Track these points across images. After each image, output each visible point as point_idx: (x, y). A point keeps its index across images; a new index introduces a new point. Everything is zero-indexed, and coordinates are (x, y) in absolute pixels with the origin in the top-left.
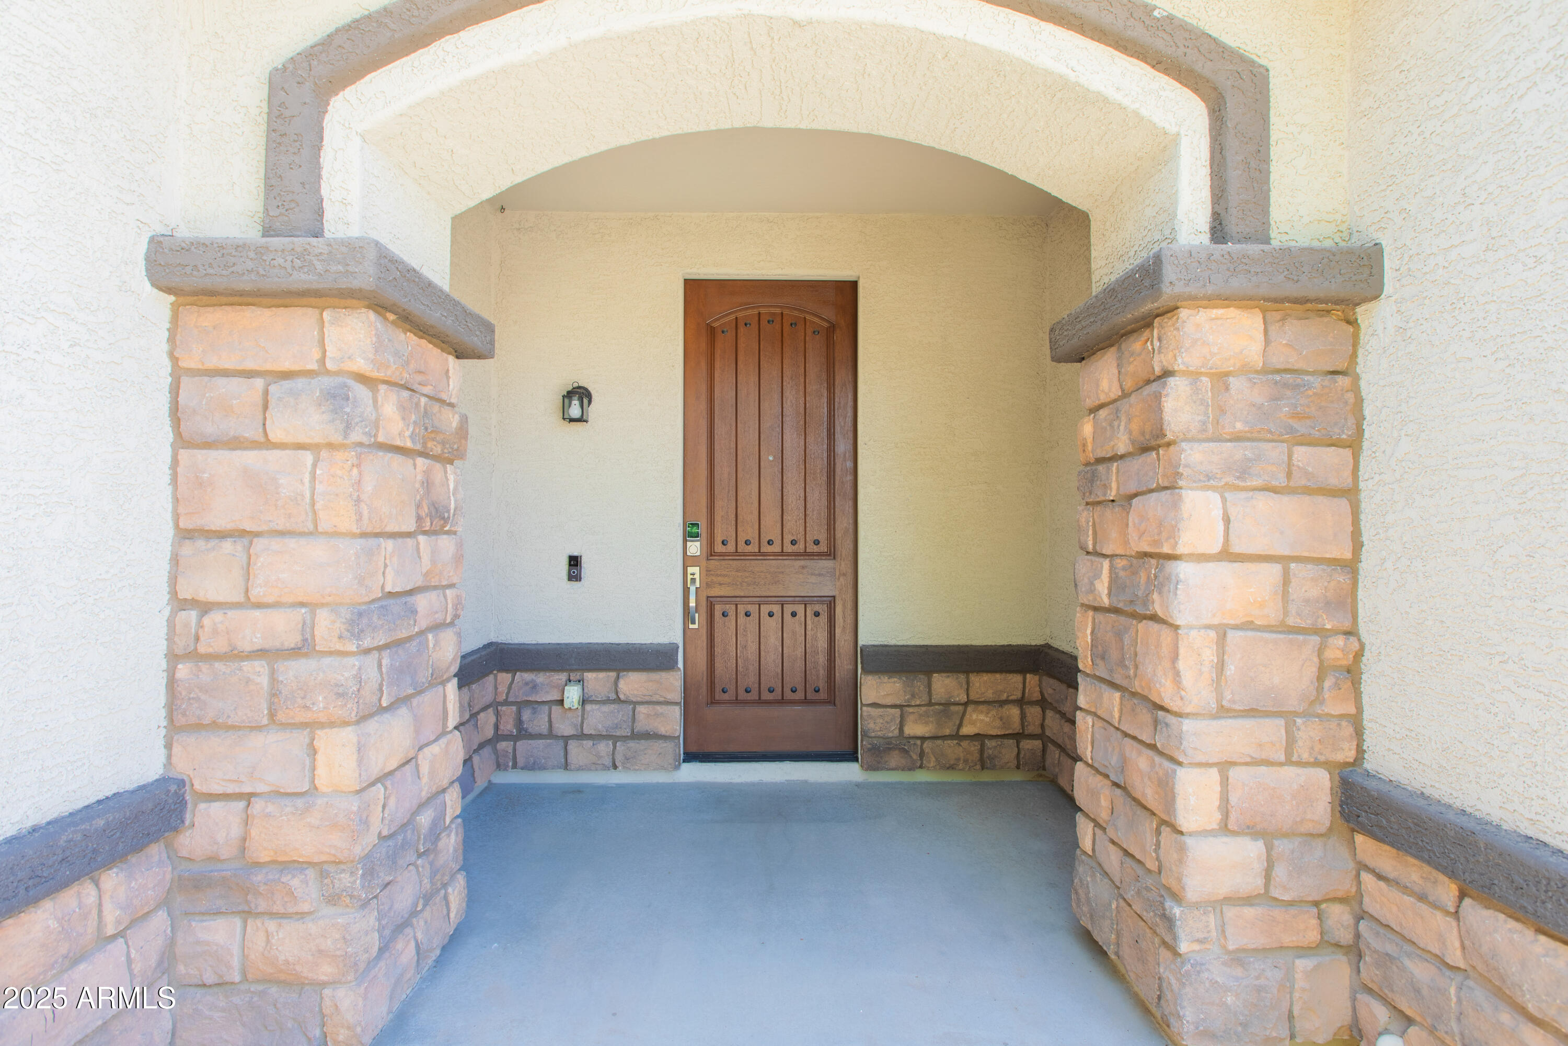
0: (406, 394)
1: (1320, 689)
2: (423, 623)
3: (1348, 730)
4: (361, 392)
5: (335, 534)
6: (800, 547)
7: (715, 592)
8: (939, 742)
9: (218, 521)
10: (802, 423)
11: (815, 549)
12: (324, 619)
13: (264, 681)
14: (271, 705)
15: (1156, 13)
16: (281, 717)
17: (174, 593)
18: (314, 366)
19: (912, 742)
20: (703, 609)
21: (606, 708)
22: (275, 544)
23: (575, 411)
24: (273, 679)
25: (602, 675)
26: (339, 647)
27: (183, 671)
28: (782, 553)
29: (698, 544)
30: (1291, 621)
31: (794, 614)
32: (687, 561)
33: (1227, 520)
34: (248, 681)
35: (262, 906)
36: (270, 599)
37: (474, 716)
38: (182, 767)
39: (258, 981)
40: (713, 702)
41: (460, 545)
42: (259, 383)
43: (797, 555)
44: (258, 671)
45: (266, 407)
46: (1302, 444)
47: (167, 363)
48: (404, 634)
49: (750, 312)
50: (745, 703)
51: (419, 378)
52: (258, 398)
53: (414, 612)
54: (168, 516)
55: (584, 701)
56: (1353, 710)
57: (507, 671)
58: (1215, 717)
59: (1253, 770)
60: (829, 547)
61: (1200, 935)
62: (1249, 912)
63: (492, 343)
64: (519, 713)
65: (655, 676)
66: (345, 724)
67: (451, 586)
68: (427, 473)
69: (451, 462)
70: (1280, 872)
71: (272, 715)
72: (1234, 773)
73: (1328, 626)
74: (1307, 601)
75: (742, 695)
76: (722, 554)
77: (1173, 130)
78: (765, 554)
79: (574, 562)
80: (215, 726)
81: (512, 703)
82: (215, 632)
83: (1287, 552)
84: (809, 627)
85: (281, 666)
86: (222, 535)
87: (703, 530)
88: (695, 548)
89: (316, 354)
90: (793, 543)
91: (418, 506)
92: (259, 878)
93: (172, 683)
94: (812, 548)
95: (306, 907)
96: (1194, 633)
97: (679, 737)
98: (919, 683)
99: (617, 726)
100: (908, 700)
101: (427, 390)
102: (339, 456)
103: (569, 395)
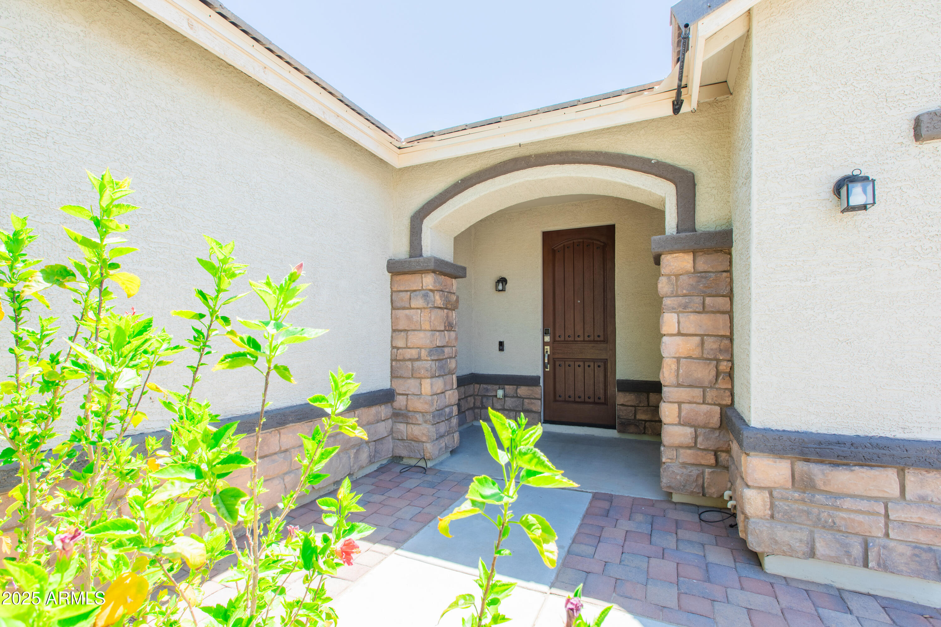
0: (441, 293)
1: (717, 380)
2: (446, 356)
3: (728, 393)
4: (431, 294)
5: (425, 330)
6: (592, 338)
7: (556, 356)
8: (653, 423)
9: (400, 327)
10: (592, 286)
11: (598, 339)
12: (423, 352)
13: (410, 366)
14: (412, 372)
15: (653, 162)
16: (414, 375)
17: (392, 345)
18: (420, 288)
19: (640, 422)
20: (551, 362)
21: (513, 400)
22: (413, 333)
23: (500, 287)
24: (412, 366)
25: (511, 387)
26: (426, 358)
27: (394, 363)
28: (584, 341)
29: (549, 337)
30: (705, 356)
31: (589, 366)
32: (545, 344)
33: (679, 323)
34: (407, 366)
35: (411, 422)
36: (411, 346)
37: (466, 397)
38: (394, 387)
39: (410, 440)
40: (555, 401)
41: (457, 335)
42: (409, 293)
43: (590, 341)
44: (409, 364)
45: (410, 299)
46: (710, 296)
47: (390, 289)
48: (441, 358)
49: (569, 242)
50: (569, 402)
51: (445, 287)
52: (408, 297)
53: (444, 352)
54: (390, 326)
55: (505, 396)
56: (730, 387)
57: (478, 383)
58: (676, 387)
59: (690, 405)
60: (604, 338)
61: (671, 457)
62: (689, 451)
63: (466, 273)
64: (482, 399)
65: (531, 388)
66: (428, 378)
67: (455, 346)
68: (447, 314)
69: (454, 310)
70: (700, 439)
71: (412, 375)
72: (683, 405)
73: (721, 358)
74: (712, 349)
75: (567, 399)
76: (559, 341)
77: (663, 195)
78: (567, 341)
79: (501, 344)
80: (400, 377)
81: (480, 396)
82: (400, 354)
83: (702, 333)
84: (596, 372)
85: (414, 363)
86: (401, 331)
87: (551, 330)
88: (547, 339)
89: (421, 285)
90: (589, 336)
91: (445, 323)
92: (410, 414)
93: (392, 366)
94: (597, 339)
95: (420, 423)
96: (667, 359)
97: (540, 412)
98: (643, 397)
99: (517, 407)
100: (638, 404)
101: (447, 290)
102: (426, 310)
103: (498, 282)
